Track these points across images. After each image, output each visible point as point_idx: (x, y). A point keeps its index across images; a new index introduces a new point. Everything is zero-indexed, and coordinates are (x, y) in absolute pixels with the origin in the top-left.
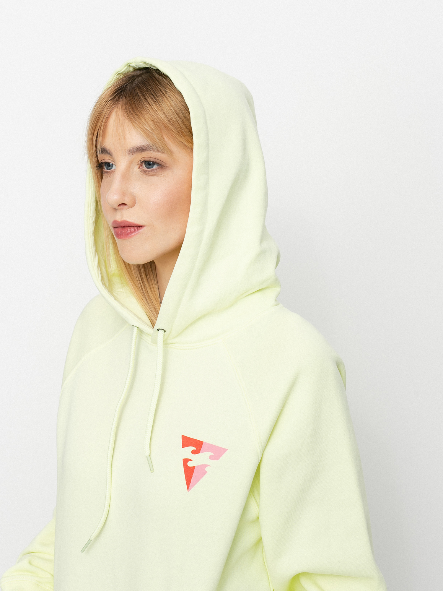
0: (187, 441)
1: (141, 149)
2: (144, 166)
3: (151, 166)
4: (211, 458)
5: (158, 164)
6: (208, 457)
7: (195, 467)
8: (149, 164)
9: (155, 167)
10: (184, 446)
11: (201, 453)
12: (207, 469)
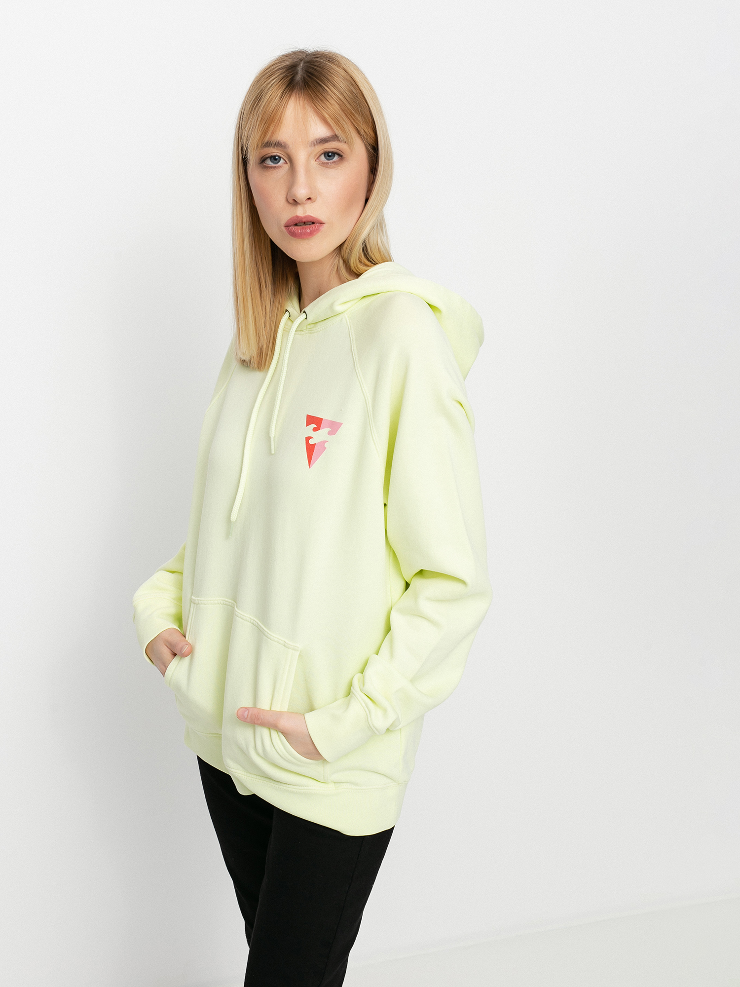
0: (311, 420)
1: (324, 141)
3: (330, 158)
4: (330, 433)
5: (339, 155)
6: (327, 433)
7: (315, 444)
8: (329, 155)
10: (308, 424)
11: (322, 429)
12: (325, 445)
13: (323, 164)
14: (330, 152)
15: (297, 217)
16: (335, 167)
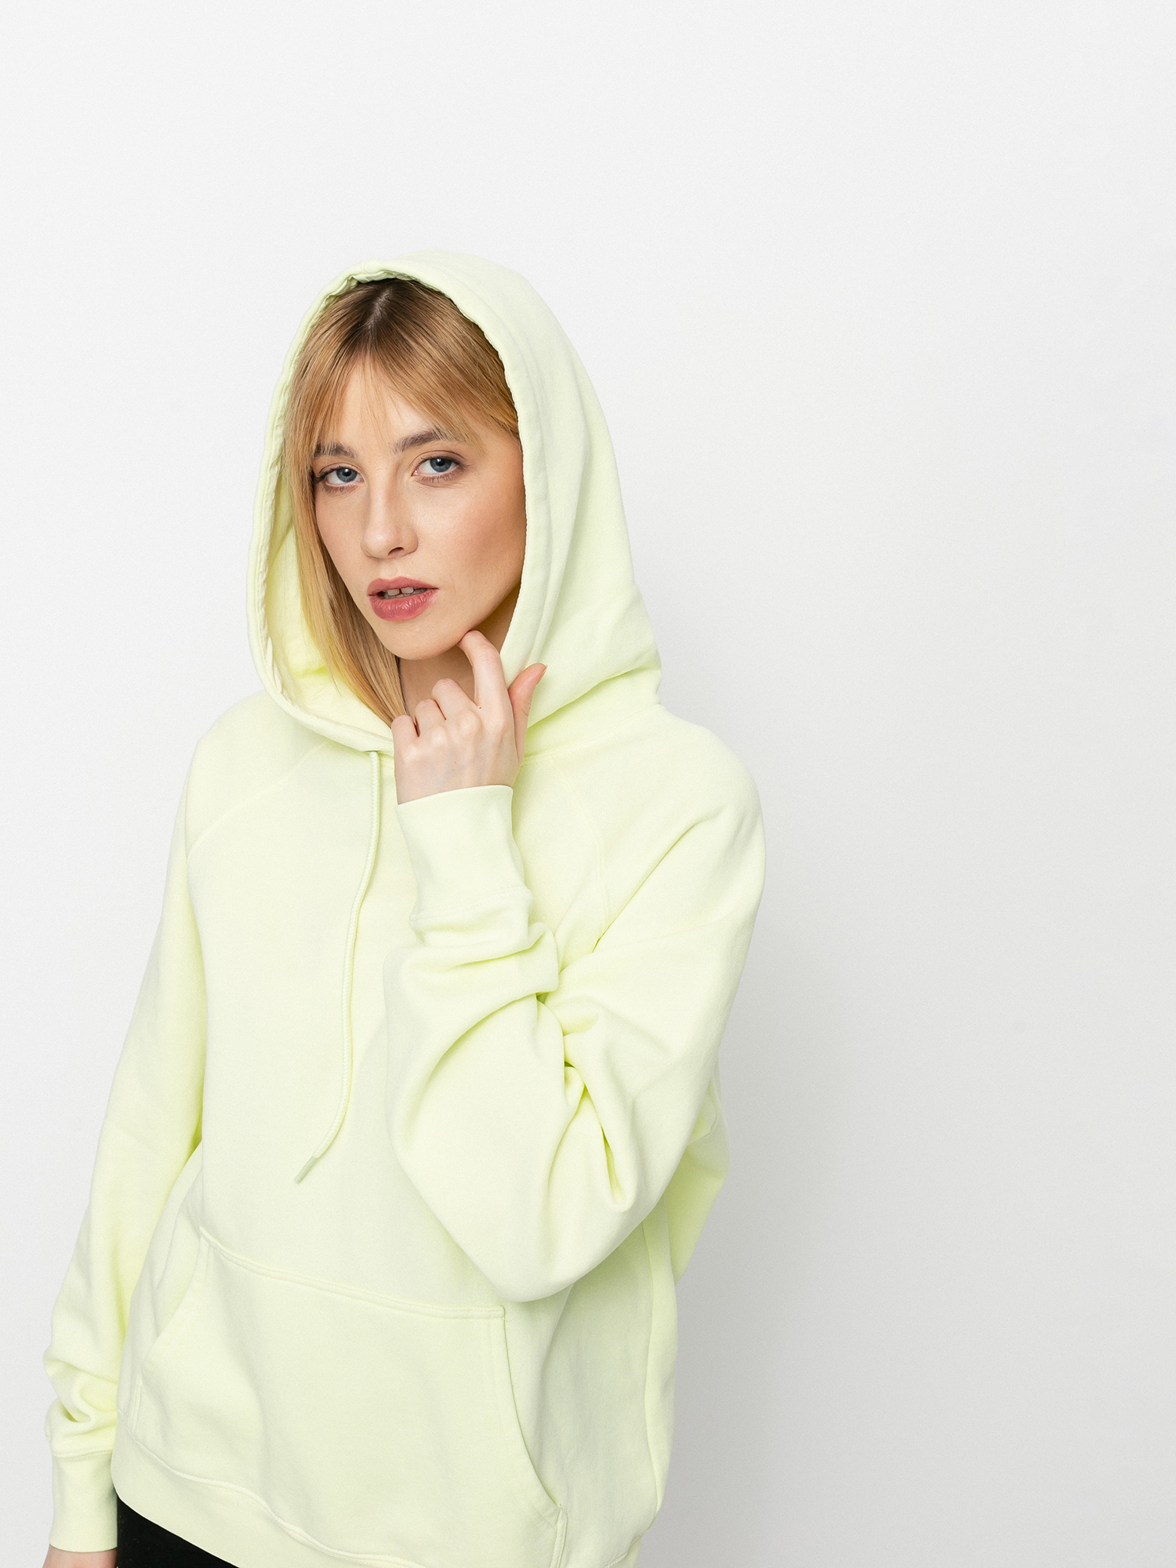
1: (420, 439)
2: (428, 470)
5: (457, 463)
9: (452, 468)
13: (427, 481)
14: (438, 458)
15: (380, 580)
16: (448, 485)
